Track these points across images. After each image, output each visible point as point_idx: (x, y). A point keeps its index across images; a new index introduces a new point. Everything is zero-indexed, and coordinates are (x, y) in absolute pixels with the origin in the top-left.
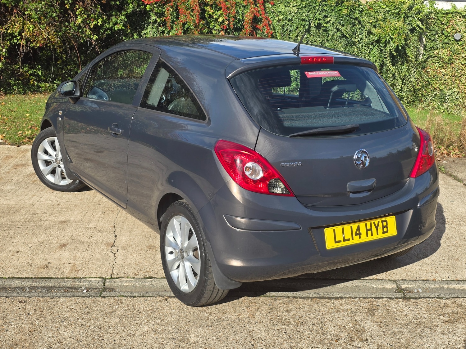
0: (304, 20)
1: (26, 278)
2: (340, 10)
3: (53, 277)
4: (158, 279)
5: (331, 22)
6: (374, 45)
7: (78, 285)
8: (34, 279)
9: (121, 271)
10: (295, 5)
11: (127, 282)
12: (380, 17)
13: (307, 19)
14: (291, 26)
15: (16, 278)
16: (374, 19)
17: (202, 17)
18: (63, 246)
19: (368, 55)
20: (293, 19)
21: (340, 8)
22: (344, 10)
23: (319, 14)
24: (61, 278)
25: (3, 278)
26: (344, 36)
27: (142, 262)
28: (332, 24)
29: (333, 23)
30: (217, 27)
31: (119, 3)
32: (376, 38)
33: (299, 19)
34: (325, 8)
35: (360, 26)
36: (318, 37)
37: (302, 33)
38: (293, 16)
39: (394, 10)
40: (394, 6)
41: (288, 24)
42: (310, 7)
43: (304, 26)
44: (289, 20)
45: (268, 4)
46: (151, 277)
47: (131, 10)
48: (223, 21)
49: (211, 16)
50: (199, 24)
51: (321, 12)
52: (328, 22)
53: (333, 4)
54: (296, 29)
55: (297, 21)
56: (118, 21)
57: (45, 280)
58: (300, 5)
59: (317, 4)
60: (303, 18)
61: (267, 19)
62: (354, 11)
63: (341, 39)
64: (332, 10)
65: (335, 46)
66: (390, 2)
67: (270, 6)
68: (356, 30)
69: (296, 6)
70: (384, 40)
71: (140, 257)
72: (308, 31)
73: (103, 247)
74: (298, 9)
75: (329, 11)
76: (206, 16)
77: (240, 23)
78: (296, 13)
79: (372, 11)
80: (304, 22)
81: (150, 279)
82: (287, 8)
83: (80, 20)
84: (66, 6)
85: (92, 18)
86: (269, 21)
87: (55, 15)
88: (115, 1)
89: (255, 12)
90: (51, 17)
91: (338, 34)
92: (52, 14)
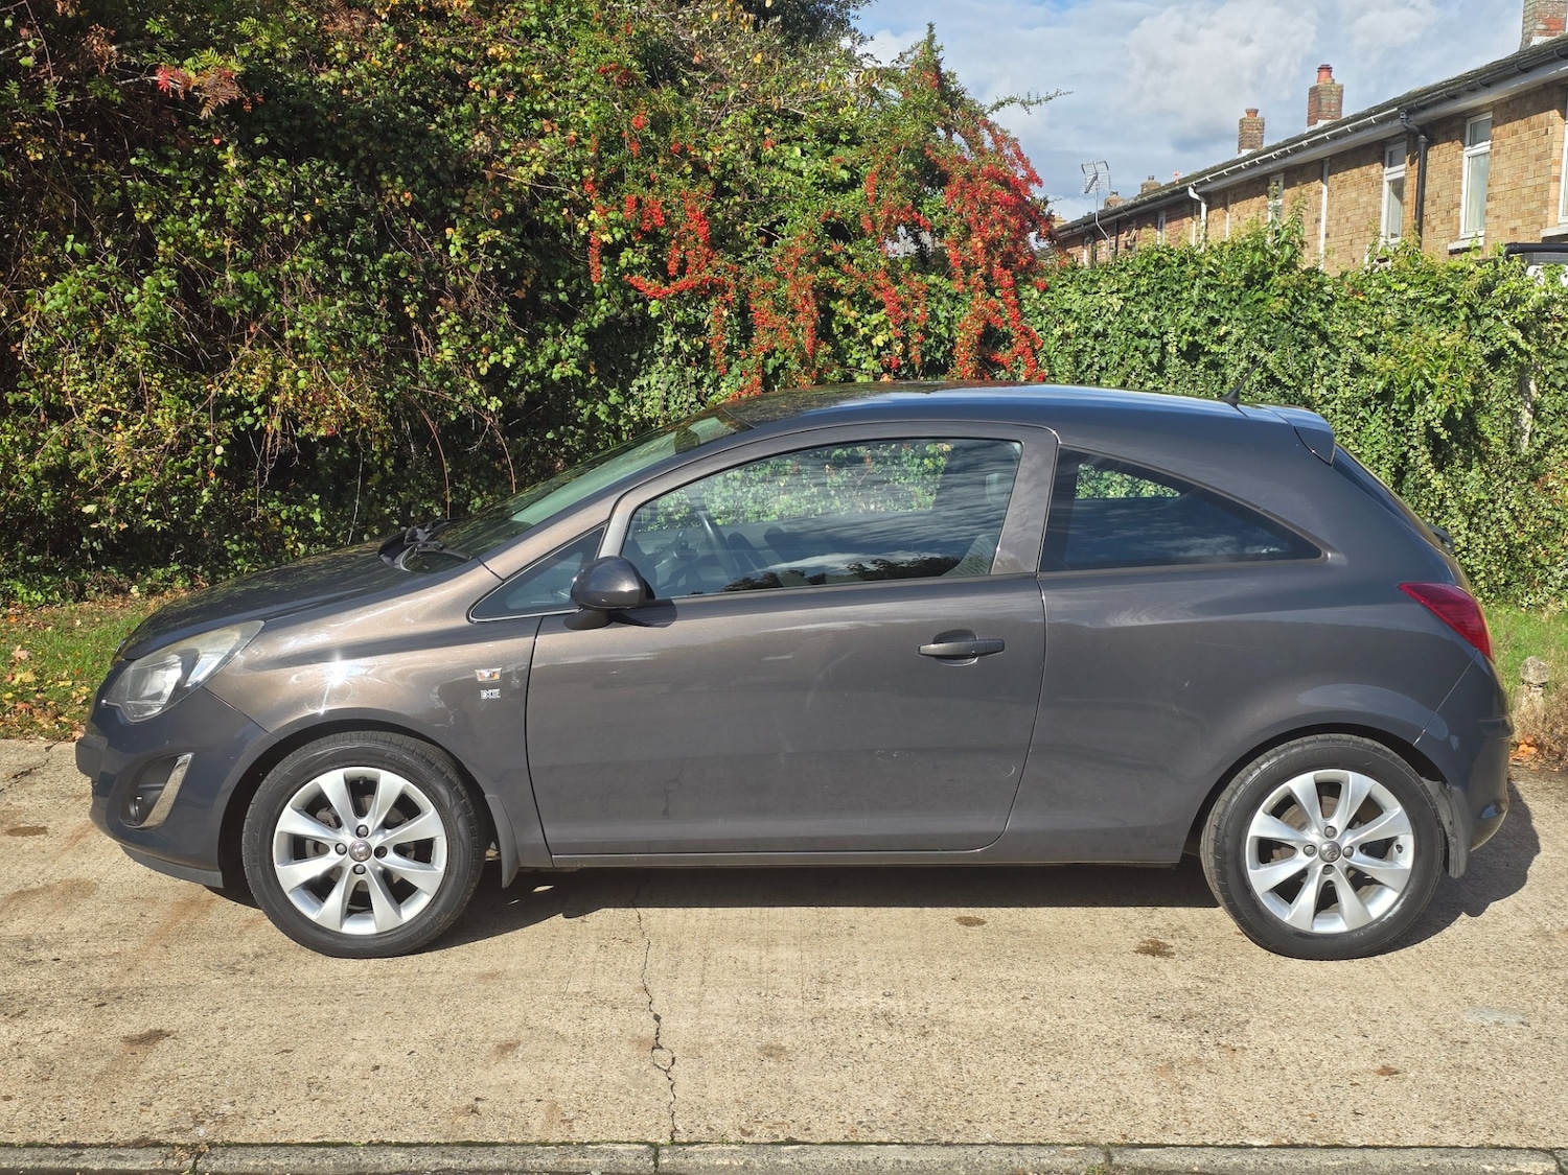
0: (1143, 334)
1: (420, 1144)
2: (1259, 301)
3: (500, 1140)
4: (814, 1147)
5: (1233, 338)
6: (1373, 408)
7: (578, 1164)
8: (445, 1149)
9: (698, 1122)
10: (1115, 288)
11: (722, 1154)
12: (1389, 320)
13: (1153, 330)
14: (1103, 354)
15: (389, 1144)
16: (1370, 327)
17: (823, 332)
18: (506, 1048)
19: (1356, 440)
20: (1110, 331)
21: (1260, 295)
22: (1271, 300)
23: (1192, 315)
24: (522, 1144)
25: (351, 1144)
26: (1273, 380)
27: (755, 1095)
28: (1236, 345)
29: (1239, 342)
30: (870, 364)
31: (566, 298)
32: (1381, 385)
33: (1129, 330)
34: (1211, 296)
35: (1324, 350)
36: (1189, 385)
37: (1137, 375)
38: (1110, 323)
39: (1433, 295)
40: (1433, 283)
41: (1094, 349)
42: (1163, 295)
43: (1145, 354)
44: (1097, 336)
45: (1028, 287)
46: (791, 1142)
47: (602, 316)
48: (888, 345)
49: (849, 330)
50: (814, 356)
51: (1197, 307)
52: (1221, 340)
53: (1235, 284)
54: (1120, 365)
55: (1123, 338)
56: (563, 351)
57: (477, 1150)
58: (1131, 287)
59: (1186, 284)
60: (1142, 327)
61: (1026, 333)
62: (1304, 301)
63: (1264, 391)
64: (1235, 301)
66: (1418, 272)
67: (1036, 295)
68: (1314, 363)
69: (1118, 291)
70: (1407, 390)
71: (746, 1081)
72: (1159, 368)
73: (626, 1050)
74: (1126, 299)
75: (1225, 304)
76: (836, 331)
77: (942, 348)
78: (1118, 314)
79: (1363, 302)
80: (1144, 341)
81: (790, 1147)
82: (1091, 297)
83: (448, 352)
84: (407, 309)
85: (485, 344)
86: (1033, 341)
87: (374, 338)
88: (554, 290)
89: (989, 312)
90: (363, 344)
91: (1256, 376)
92: (367, 337)
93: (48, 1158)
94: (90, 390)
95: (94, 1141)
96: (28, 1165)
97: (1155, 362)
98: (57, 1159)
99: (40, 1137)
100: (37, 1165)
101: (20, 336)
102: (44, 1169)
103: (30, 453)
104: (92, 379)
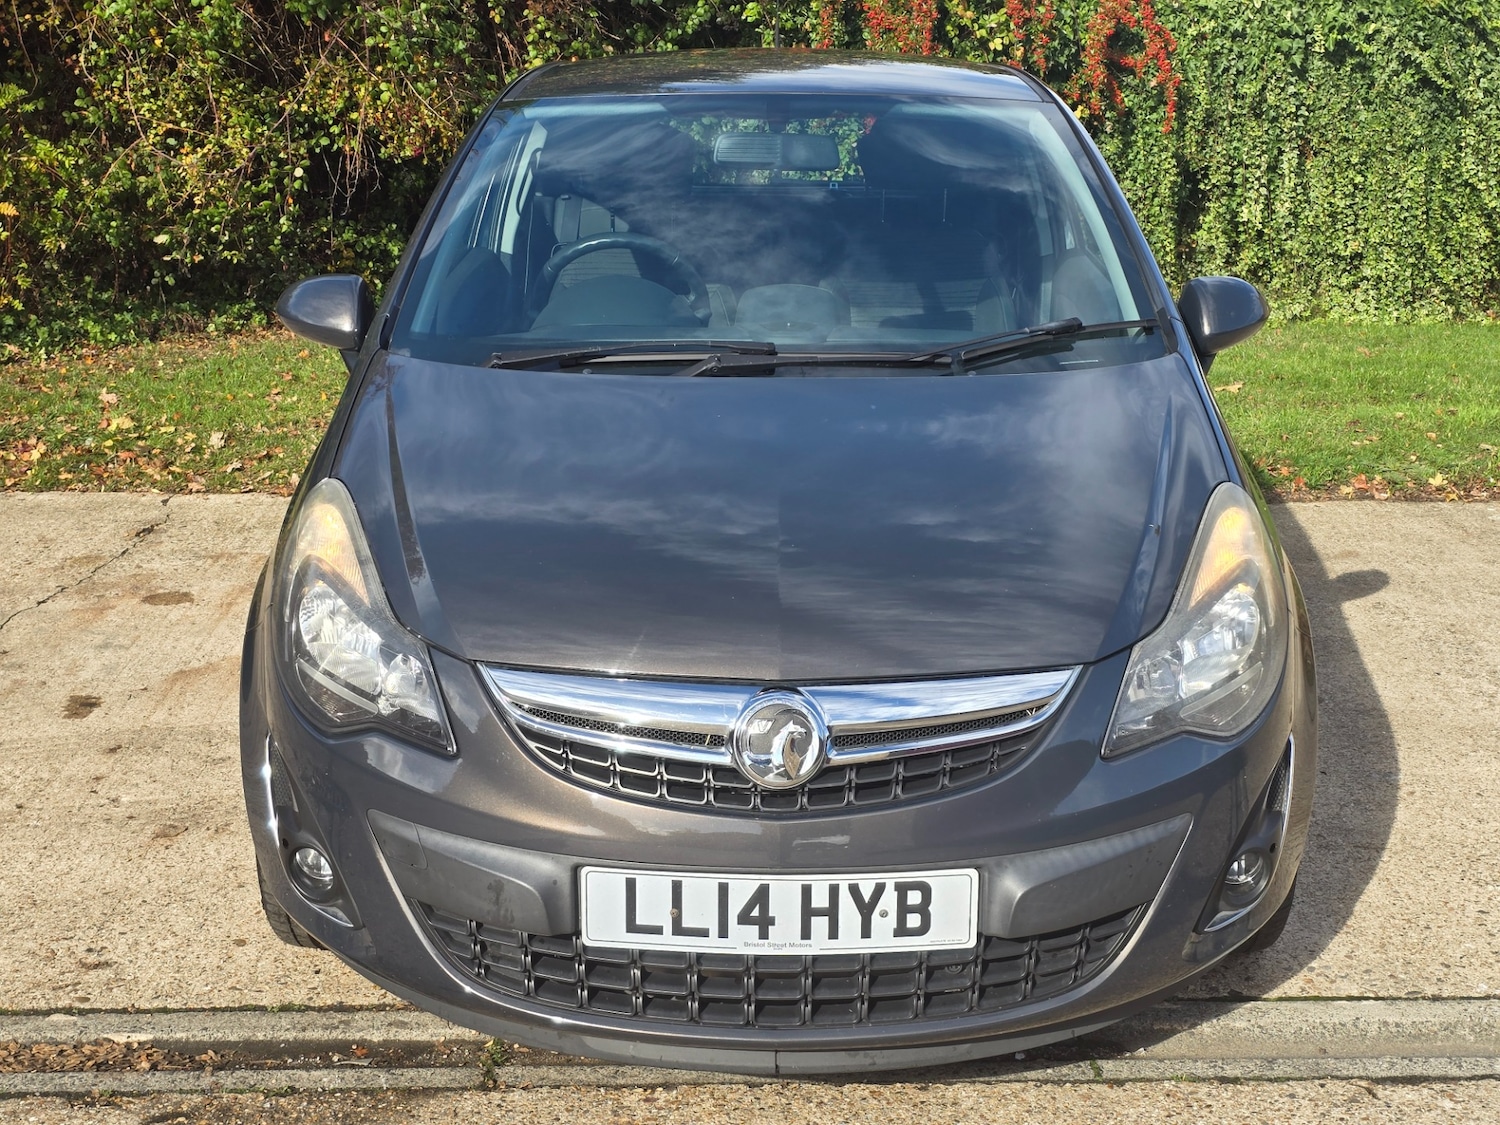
0: (1286, 34)
13: (1297, 29)
14: (1240, 56)
17: (938, 36)
20: (1248, 30)
23: (1340, 11)
26: (1425, 82)
28: (1385, 44)
29: (1390, 40)
33: (1270, 30)
35: (1482, 48)
36: (1333, 90)
37: (1278, 80)
38: (1249, 21)
41: (1231, 50)
43: (1288, 55)
44: (1235, 36)
47: (696, 21)
48: (1006, 49)
49: (965, 33)
52: (1369, 39)
54: (1259, 67)
55: (1263, 37)
60: (1285, 26)
61: (1159, 32)
63: (1414, 96)
65: (1393, 118)
68: (1471, 63)
72: (1301, 73)
76: (951, 35)
77: (1066, 52)
78: (1258, 11)
80: (1286, 42)
83: (537, 62)
84: (492, 13)
85: (576, 53)
86: (1167, 42)
87: (461, 45)
89: (1121, 11)
90: (450, 54)
91: (1407, 78)
92: (453, 44)
94: (154, 108)
97: (1298, 64)
101: (74, 49)
103: (96, 176)
104: (155, 95)
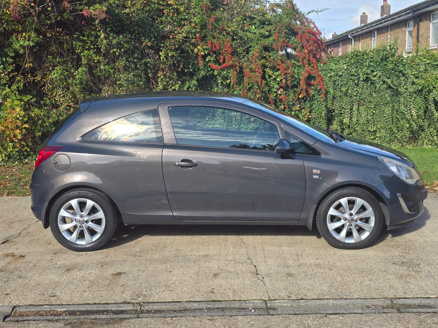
0: (352, 75)
2: (386, 65)
4: (309, 301)
5: (378, 76)
6: (417, 94)
9: (275, 294)
10: (344, 62)
12: (422, 69)
13: (356, 74)
14: (341, 81)
16: (416, 71)
17: (263, 78)
18: (216, 275)
19: (413, 103)
20: (343, 75)
21: (385, 63)
22: (389, 65)
23: (367, 69)
26: (390, 87)
27: (289, 286)
28: (379, 77)
29: (380, 77)
30: (276, 86)
31: (192, 70)
32: (420, 88)
33: (349, 74)
34: (372, 64)
35: (404, 78)
36: (366, 89)
37: (351, 87)
38: (343, 72)
39: (434, 62)
40: (434, 59)
41: (339, 80)
42: (358, 64)
43: (353, 81)
44: (340, 76)
45: (320, 63)
47: (202, 75)
48: (281, 81)
49: (270, 76)
50: (261, 84)
51: (368, 67)
52: (374, 76)
53: (378, 60)
54: (346, 84)
55: (347, 76)
56: (191, 85)
58: (349, 62)
59: (364, 61)
60: (352, 73)
61: (320, 76)
62: (398, 65)
63: (387, 90)
64: (378, 65)
65: (382, 96)
66: (429, 55)
67: (322, 65)
68: (401, 82)
69: (346, 63)
70: (428, 89)
72: (357, 85)
74: (348, 66)
75: (375, 66)
76: (267, 77)
77: (296, 81)
78: (345, 70)
79: (414, 64)
80: (353, 77)
81: (302, 300)
82: (338, 65)
83: (161, 86)
84: (149, 75)
85: (171, 84)
86: (322, 78)
87: (142, 83)
88: (188, 68)
89: (310, 71)
90: (138, 85)
91: (385, 86)
92: (139, 83)
93: (100, 307)
94: (64, 100)
95: (112, 302)
96: (96, 309)
97: (356, 83)
98: (103, 307)
99: (97, 302)
100: (98, 309)
101: (44, 86)
102: (100, 310)
104: (64, 96)
